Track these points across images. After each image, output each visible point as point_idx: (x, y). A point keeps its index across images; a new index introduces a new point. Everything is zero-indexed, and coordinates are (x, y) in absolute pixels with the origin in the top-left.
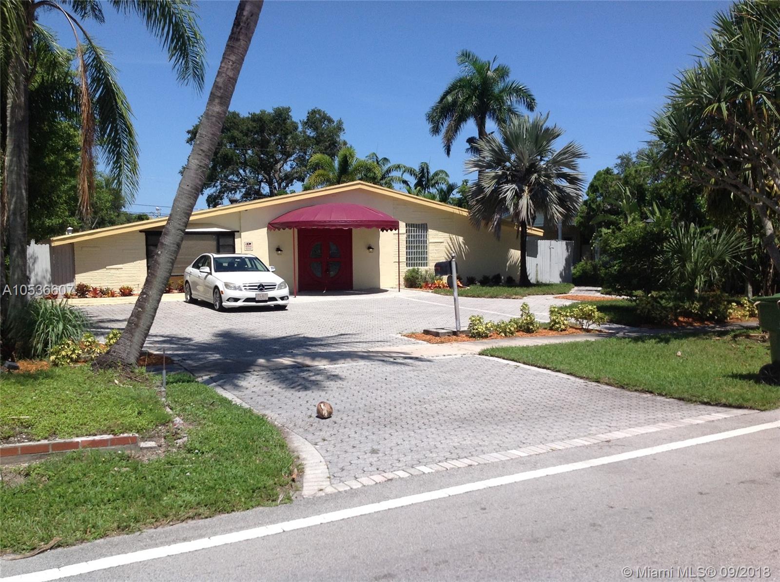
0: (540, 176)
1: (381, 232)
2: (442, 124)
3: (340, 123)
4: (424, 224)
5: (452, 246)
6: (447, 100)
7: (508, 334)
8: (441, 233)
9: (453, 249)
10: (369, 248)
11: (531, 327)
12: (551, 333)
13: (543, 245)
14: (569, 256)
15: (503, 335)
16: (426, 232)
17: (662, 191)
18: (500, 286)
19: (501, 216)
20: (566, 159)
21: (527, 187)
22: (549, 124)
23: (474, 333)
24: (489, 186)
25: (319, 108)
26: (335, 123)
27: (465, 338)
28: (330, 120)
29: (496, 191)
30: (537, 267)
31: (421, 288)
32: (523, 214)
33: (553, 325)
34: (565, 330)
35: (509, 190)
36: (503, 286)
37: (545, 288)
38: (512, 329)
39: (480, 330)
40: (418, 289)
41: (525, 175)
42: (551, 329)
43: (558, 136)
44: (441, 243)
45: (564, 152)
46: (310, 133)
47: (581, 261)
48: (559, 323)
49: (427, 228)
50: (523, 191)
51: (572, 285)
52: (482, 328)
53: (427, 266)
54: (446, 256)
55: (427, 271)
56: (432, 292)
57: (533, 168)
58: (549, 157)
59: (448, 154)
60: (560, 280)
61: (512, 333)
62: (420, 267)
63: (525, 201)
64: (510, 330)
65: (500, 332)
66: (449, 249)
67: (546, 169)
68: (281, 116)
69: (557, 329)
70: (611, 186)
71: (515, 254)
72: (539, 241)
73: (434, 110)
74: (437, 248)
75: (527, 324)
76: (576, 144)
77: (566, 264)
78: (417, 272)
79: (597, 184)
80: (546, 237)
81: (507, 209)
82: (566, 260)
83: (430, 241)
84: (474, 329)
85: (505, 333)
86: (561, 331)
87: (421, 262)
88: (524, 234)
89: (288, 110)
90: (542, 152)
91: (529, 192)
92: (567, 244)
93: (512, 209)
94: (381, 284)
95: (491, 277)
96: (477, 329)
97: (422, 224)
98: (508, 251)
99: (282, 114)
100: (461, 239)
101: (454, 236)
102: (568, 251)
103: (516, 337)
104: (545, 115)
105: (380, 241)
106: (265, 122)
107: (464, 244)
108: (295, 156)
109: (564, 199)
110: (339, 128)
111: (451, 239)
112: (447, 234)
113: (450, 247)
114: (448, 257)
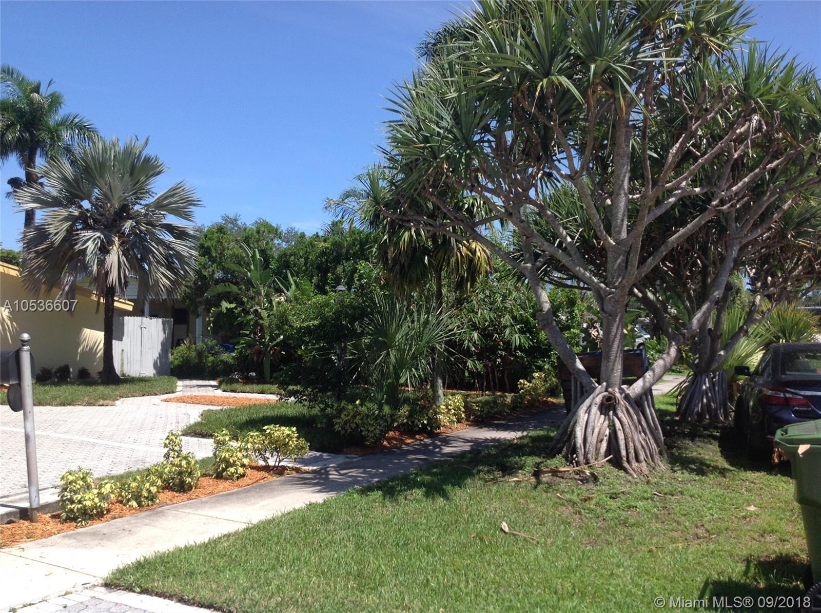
0: (138, 223)
7: (144, 502)
11: (189, 480)
12: (223, 485)
13: (131, 323)
14: (166, 339)
15: (134, 504)
17: (292, 258)
18: (67, 383)
19: (75, 278)
20: (175, 202)
21: (117, 239)
22: (149, 152)
23: (72, 510)
24: (57, 230)
27: (53, 525)
29: (70, 237)
30: (122, 354)
32: (113, 276)
33: (224, 470)
34: (243, 476)
35: (90, 241)
36: (72, 383)
37: (142, 384)
38: (154, 489)
39: (88, 503)
41: (115, 220)
42: (219, 476)
43: (159, 173)
45: (172, 192)
47: (180, 345)
48: (233, 465)
50: (111, 243)
51: (175, 379)
52: (90, 499)
57: (124, 212)
58: (150, 200)
60: (154, 372)
61: (152, 498)
63: (114, 258)
64: (149, 491)
65: (129, 500)
67: (146, 215)
69: (230, 477)
70: (228, 249)
71: (94, 337)
72: (126, 318)
75: (180, 473)
76: (187, 186)
77: (162, 350)
79: (210, 244)
80: (138, 312)
81: (85, 267)
82: (163, 344)
84: (72, 502)
85: (137, 497)
86: (238, 478)
88: (110, 308)
90: (139, 191)
91: (121, 244)
92: (164, 323)
93: (95, 268)
95: (53, 371)
96: (80, 502)
98: (79, 332)
100: (5, 312)
102: (165, 333)
103: (161, 505)
104: (142, 142)
107: (10, 319)
109: (171, 261)
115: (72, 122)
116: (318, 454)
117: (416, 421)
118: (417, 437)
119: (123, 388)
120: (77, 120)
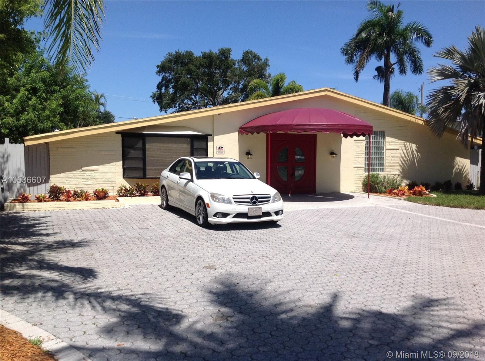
1: (344, 139)
2: (356, 55)
3: (267, 60)
4: (382, 131)
5: (406, 153)
6: (361, 36)
8: (397, 141)
9: (407, 156)
10: (332, 153)
16: (384, 140)
24: (462, 93)
25: (251, 50)
26: (263, 61)
28: (259, 59)
29: (469, 97)
30: (478, 174)
31: (380, 193)
40: (378, 194)
44: (397, 149)
46: (244, 68)
49: (384, 135)
53: (383, 171)
54: (400, 163)
55: (385, 177)
56: (404, 200)
59: (357, 80)
62: (379, 173)
66: (403, 156)
68: (224, 55)
71: (462, 162)
72: (480, 150)
73: (348, 45)
74: (393, 155)
78: (377, 177)
83: (388, 147)
87: (378, 167)
89: (229, 50)
94: (341, 188)
97: (380, 131)
98: (453, 159)
99: (225, 52)
100: (414, 146)
101: (408, 144)
105: (342, 147)
106: (212, 59)
107: (417, 152)
108: (231, 86)
110: (266, 63)
111: (405, 146)
112: (402, 141)
113: (404, 154)
114: (402, 163)
115: (412, 27)
120: (414, 26)
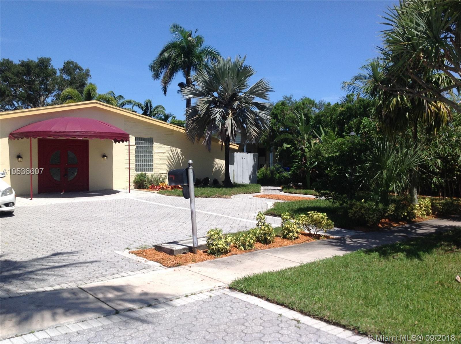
0: (241, 102)
1: (114, 144)
2: (161, 72)
3: (88, 71)
4: (150, 138)
5: (172, 156)
6: (164, 55)
7: (247, 248)
8: (164, 146)
9: (173, 158)
10: (104, 156)
11: (269, 238)
12: (287, 242)
13: (238, 156)
14: (255, 164)
15: (242, 248)
16: (152, 145)
17: (323, 118)
18: (208, 186)
19: (211, 133)
20: (260, 90)
21: (231, 111)
22: (246, 64)
23: (213, 249)
24: (202, 108)
25: (72, 60)
26: (84, 71)
27: (204, 256)
28: (80, 69)
29: (208, 111)
30: (234, 172)
31: (148, 189)
32: (229, 131)
33: (287, 234)
34: (297, 238)
35: (217, 113)
36: (211, 187)
37: (244, 188)
38: (252, 241)
39: (220, 246)
40: (145, 190)
41: (229, 102)
42: (285, 237)
43: (251, 74)
44: (164, 153)
45: (258, 85)
46: (66, 77)
47: (262, 168)
48: (292, 232)
49: (152, 141)
50: (228, 114)
51: (259, 185)
52: (221, 244)
53: (152, 171)
54: (168, 164)
55: (152, 176)
56: (157, 193)
57: (234, 97)
58: (247, 90)
59: (165, 93)
60: (249, 181)
61: (251, 246)
62: (147, 172)
63: (229, 122)
64: (250, 242)
65: (240, 246)
66: (170, 158)
67: (245, 98)
68: (44, 64)
69: (290, 238)
70: (287, 114)
71: (220, 163)
72: (235, 153)
73: (155, 63)
74: (161, 157)
75: (265, 234)
76: (265, 81)
77: (253, 170)
78: (145, 176)
79: (277, 112)
80: (241, 150)
81: (216, 127)
82: (253, 167)
83: (155, 152)
84: (213, 245)
85: (244, 245)
86: (295, 239)
87: (147, 168)
88: (227, 147)
89: (49, 60)
90: (241, 85)
91: (233, 114)
92: (254, 156)
93: (220, 127)
94: (114, 186)
95: (201, 180)
96: (216, 245)
97: (148, 138)
98: (213, 160)
99: (44, 62)
100: (179, 150)
101: (174, 148)
102: (254, 161)
103: (255, 250)
104: (243, 58)
105: (113, 151)
106: (31, 67)
107: (181, 154)
108: (55, 93)
109: (258, 122)
110: (87, 74)
111: (171, 150)
112: (168, 146)
113: (171, 156)
114: (169, 164)
115: (207, 51)
116: (339, 229)
117: (400, 213)
118: (400, 223)
119: (235, 189)
120: (209, 50)
